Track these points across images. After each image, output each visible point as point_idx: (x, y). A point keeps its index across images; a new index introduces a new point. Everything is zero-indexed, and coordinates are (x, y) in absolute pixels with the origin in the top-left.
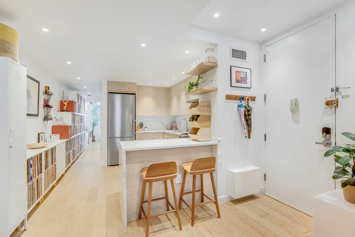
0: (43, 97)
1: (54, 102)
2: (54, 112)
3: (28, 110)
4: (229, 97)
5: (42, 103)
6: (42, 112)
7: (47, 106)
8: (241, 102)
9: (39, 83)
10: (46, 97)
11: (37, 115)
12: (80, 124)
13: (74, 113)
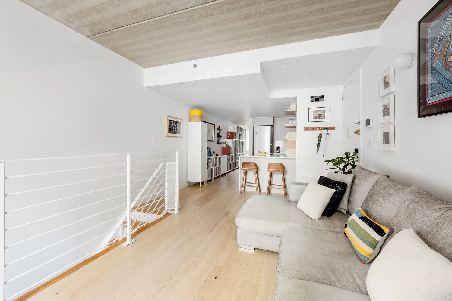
0: (216, 132)
1: (223, 134)
2: (224, 140)
3: (207, 138)
4: (306, 129)
5: (216, 134)
6: (216, 139)
7: (219, 136)
8: (327, 132)
9: (214, 125)
10: (218, 131)
11: (214, 141)
12: (240, 147)
13: (235, 139)
